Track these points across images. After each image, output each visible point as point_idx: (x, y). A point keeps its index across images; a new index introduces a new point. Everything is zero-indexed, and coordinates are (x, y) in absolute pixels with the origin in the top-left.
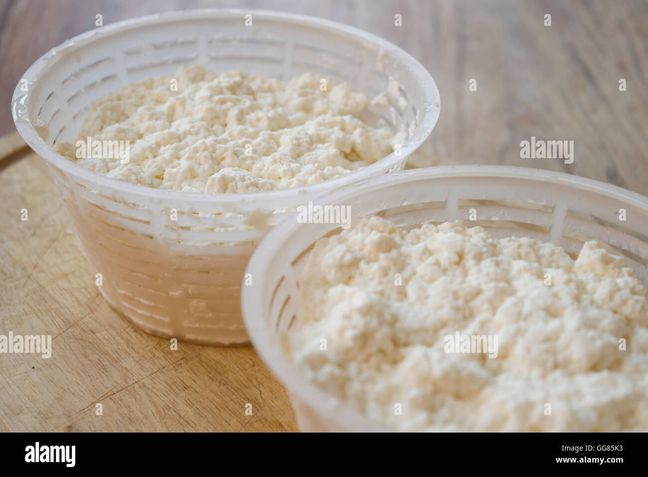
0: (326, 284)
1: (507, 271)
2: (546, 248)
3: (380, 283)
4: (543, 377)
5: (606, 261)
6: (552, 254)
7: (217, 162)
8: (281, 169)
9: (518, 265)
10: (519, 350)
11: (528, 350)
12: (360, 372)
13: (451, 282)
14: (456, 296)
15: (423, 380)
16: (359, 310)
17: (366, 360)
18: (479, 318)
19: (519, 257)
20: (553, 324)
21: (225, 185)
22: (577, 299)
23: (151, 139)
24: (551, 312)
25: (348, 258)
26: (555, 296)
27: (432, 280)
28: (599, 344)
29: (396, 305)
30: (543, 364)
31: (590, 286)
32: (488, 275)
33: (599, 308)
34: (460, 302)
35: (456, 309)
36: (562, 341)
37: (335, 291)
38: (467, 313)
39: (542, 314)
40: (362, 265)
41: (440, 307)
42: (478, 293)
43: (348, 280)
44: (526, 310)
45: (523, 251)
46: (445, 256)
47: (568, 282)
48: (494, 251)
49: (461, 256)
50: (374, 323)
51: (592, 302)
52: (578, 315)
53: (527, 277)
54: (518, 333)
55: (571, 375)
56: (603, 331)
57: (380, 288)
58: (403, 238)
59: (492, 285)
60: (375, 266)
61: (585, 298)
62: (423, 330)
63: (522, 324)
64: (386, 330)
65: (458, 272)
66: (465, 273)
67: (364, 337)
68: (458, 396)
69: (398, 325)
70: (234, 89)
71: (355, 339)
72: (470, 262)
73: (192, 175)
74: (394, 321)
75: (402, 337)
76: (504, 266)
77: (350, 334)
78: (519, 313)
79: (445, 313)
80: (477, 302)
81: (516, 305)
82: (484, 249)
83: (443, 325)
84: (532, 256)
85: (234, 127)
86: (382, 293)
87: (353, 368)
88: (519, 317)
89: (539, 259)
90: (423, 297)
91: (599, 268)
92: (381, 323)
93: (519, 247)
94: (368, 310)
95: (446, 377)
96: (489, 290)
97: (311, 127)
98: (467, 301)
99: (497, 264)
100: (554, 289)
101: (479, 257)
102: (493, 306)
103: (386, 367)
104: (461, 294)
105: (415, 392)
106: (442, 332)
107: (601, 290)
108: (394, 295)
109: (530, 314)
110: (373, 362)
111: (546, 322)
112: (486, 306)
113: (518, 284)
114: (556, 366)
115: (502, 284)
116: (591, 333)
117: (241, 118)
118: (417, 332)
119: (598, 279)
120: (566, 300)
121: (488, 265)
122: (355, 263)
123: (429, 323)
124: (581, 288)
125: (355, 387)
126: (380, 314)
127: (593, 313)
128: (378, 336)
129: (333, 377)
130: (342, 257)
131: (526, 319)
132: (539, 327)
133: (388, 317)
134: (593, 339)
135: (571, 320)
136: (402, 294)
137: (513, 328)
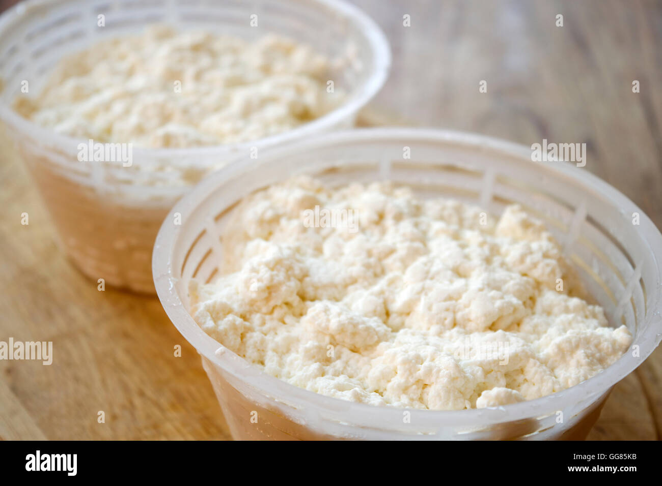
0: (247, 238)
1: (425, 233)
2: (470, 211)
3: (298, 239)
4: (440, 334)
5: (526, 225)
6: (476, 217)
7: (165, 118)
8: (227, 127)
9: (437, 226)
10: (420, 308)
11: (430, 308)
12: (263, 323)
13: (368, 240)
14: (369, 254)
15: (321, 332)
16: (267, 264)
17: (271, 312)
18: (390, 275)
19: (441, 218)
20: (459, 283)
21: (168, 141)
22: (488, 261)
23: (107, 95)
24: (459, 273)
25: (269, 214)
26: (467, 257)
27: (350, 237)
28: (498, 303)
29: (310, 262)
30: (441, 322)
31: (503, 249)
32: (404, 235)
33: (508, 270)
34: (372, 260)
35: (368, 266)
36: (463, 300)
37: (251, 246)
38: (378, 270)
39: (449, 273)
40: (283, 222)
41: (353, 264)
42: (391, 251)
43: (268, 237)
44: (434, 269)
45: (446, 213)
46: (365, 215)
47: (482, 245)
48: (417, 212)
49: (381, 216)
50: (281, 276)
51: (503, 265)
52: (485, 275)
53: (443, 238)
54: (423, 291)
55: (468, 333)
56: (507, 292)
57: (297, 244)
58: (330, 196)
59: (407, 244)
60: (295, 223)
61: (497, 260)
62: (333, 285)
63: (428, 283)
64: (293, 284)
65: (376, 231)
66: (383, 232)
67: (270, 290)
68: (354, 350)
69: (307, 279)
70: (196, 48)
71: (260, 291)
72: (389, 222)
73: (140, 131)
74: (304, 275)
75: (310, 292)
76: (423, 227)
77: (255, 286)
78: (427, 272)
79: (356, 270)
80: (389, 261)
81: (425, 264)
82: (406, 210)
83: (354, 281)
84: (455, 219)
85: (190, 85)
86: (298, 250)
87: (256, 319)
88: (427, 275)
89: (461, 222)
90: (338, 253)
91: (519, 232)
92: (288, 278)
93: (444, 209)
94: (276, 265)
95: (342, 330)
96: (402, 249)
97: (266, 88)
98: (380, 260)
99: (416, 225)
100: (467, 251)
101: (398, 218)
102: (405, 264)
103: (289, 319)
104: (375, 252)
105: (310, 344)
106: (351, 288)
107: (512, 253)
108: (310, 251)
109: (438, 273)
110: (277, 314)
111: (451, 282)
112: (398, 264)
113: (433, 245)
114: (455, 324)
115: (417, 245)
116: (493, 293)
117: (198, 77)
118: (325, 287)
119: (515, 241)
120: (476, 261)
121: (406, 226)
122: (276, 219)
123: (338, 279)
124: (495, 250)
125: (254, 337)
126: (289, 269)
127: (500, 274)
128: (284, 288)
129: (234, 327)
130: (264, 213)
131: (432, 278)
132: (444, 285)
133: (297, 272)
134: (493, 299)
135: (477, 280)
136: (319, 250)
137: (419, 286)
